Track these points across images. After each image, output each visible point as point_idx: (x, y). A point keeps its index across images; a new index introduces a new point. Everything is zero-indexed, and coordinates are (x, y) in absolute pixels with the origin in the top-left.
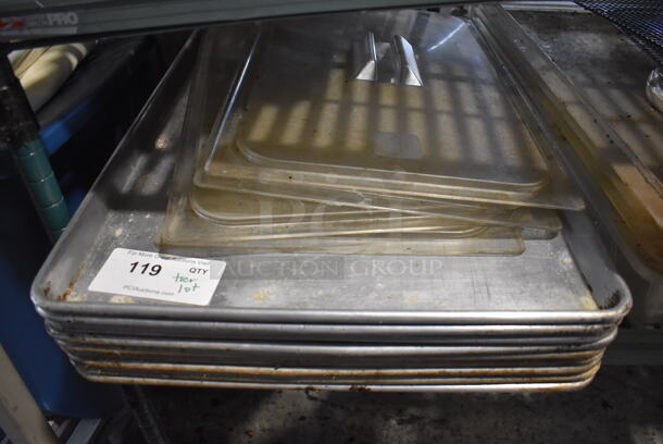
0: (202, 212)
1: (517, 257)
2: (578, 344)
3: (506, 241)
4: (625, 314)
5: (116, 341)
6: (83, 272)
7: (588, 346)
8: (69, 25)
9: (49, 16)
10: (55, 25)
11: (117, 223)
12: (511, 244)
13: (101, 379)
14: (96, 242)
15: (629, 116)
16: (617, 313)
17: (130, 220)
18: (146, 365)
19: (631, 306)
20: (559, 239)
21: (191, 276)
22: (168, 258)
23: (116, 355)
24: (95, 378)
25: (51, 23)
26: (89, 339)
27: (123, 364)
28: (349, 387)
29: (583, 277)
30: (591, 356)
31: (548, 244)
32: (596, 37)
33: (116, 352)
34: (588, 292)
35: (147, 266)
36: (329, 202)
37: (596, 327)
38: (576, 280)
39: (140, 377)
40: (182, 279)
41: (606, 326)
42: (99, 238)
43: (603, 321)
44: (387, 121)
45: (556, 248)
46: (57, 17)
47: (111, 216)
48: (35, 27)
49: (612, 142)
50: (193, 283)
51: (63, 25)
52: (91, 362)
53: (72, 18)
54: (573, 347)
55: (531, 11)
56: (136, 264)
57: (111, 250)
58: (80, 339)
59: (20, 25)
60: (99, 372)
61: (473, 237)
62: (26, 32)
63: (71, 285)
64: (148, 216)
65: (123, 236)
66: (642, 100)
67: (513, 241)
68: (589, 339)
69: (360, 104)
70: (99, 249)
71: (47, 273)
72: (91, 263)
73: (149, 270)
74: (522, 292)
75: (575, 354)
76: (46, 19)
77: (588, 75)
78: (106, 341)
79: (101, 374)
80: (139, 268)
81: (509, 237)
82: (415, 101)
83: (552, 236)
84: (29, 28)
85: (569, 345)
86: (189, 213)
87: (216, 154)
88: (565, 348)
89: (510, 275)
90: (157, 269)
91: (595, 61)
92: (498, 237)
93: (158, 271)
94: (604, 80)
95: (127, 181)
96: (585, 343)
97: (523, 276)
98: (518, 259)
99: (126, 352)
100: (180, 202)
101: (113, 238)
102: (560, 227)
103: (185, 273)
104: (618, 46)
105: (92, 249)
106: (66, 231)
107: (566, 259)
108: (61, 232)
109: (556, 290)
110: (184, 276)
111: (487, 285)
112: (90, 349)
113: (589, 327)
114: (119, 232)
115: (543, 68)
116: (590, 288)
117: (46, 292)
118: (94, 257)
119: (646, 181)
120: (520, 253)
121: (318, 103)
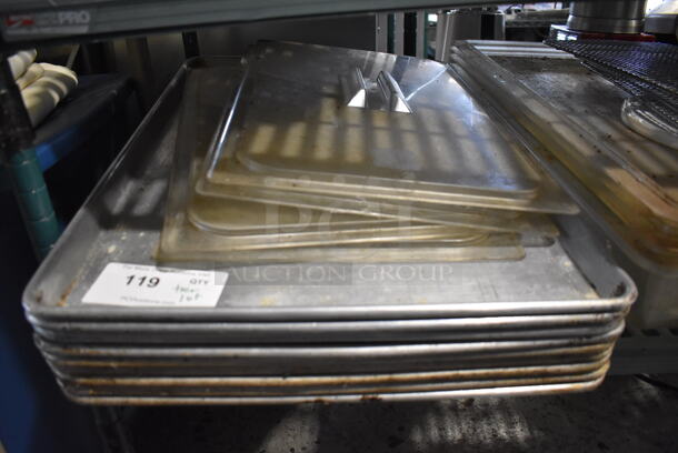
0: (200, 224)
1: (520, 263)
2: (588, 336)
3: (506, 249)
4: (633, 301)
5: (114, 351)
6: (75, 286)
7: (598, 338)
8: (81, 24)
9: (61, 14)
10: (66, 23)
11: (109, 241)
12: (512, 251)
13: (93, 400)
14: (88, 259)
15: (609, 136)
16: (625, 301)
17: (124, 238)
18: (144, 381)
19: (636, 294)
20: (557, 246)
21: (192, 287)
22: (166, 271)
23: (111, 368)
24: (86, 400)
25: (61, 21)
26: (84, 351)
27: (119, 381)
28: (360, 397)
29: (586, 278)
30: (601, 351)
31: (547, 251)
32: (567, 76)
33: (113, 364)
34: (591, 290)
35: (144, 279)
36: (332, 210)
37: (606, 315)
38: (578, 279)
39: (134, 396)
40: (183, 290)
41: (616, 314)
42: (91, 254)
43: (612, 309)
44: (383, 140)
45: (555, 254)
46: (68, 16)
47: (102, 234)
48: (45, 26)
49: (599, 151)
50: (194, 293)
51: (74, 24)
52: (82, 380)
53: (84, 17)
54: (585, 340)
55: (504, 56)
56: (132, 278)
57: (104, 266)
58: (74, 351)
59: (28, 24)
60: (91, 392)
61: (475, 245)
62: (35, 31)
63: (63, 297)
64: (142, 234)
65: (117, 252)
66: (619, 124)
67: (513, 249)
68: (599, 330)
69: (354, 126)
70: (91, 264)
71: (39, 282)
72: (83, 278)
73: (147, 282)
74: (528, 292)
75: (586, 348)
76: (57, 18)
77: (566, 106)
78: (103, 351)
79: (93, 395)
80: (136, 281)
81: (508, 245)
82: (407, 125)
83: (549, 242)
84: (39, 27)
85: (580, 337)
86: (188, 226)
87: (216, 165)
88: (577, 341)
89: (515, 277)
90: (155, 281)
91: (569, 95)
92: (498, 245)
93: (156, 283)
94: (581, 109)
95: (118, 203)
96: (596, 335)
97: (526, 278)
98: (521, 264)
99: (124, 364)
100: (178, 217)
101: (107, 254)
102: (558, 234)
103: (186, 284)
104: (589, 84)
105: (85, 265)
106: (55, 247)
107: (566, 263)
108: (50, 249)
109: (561, 289)
110: (184, 287)
111: (493, 287)
112: (84, 363)
113: (599, 316)
114: (112, 249)
115: (524, 97)
116: (593, 286)
117: (39, 300)
118: (87, 272)
119: (637, 180)
120: (522, 258)
121: (313, 124)
